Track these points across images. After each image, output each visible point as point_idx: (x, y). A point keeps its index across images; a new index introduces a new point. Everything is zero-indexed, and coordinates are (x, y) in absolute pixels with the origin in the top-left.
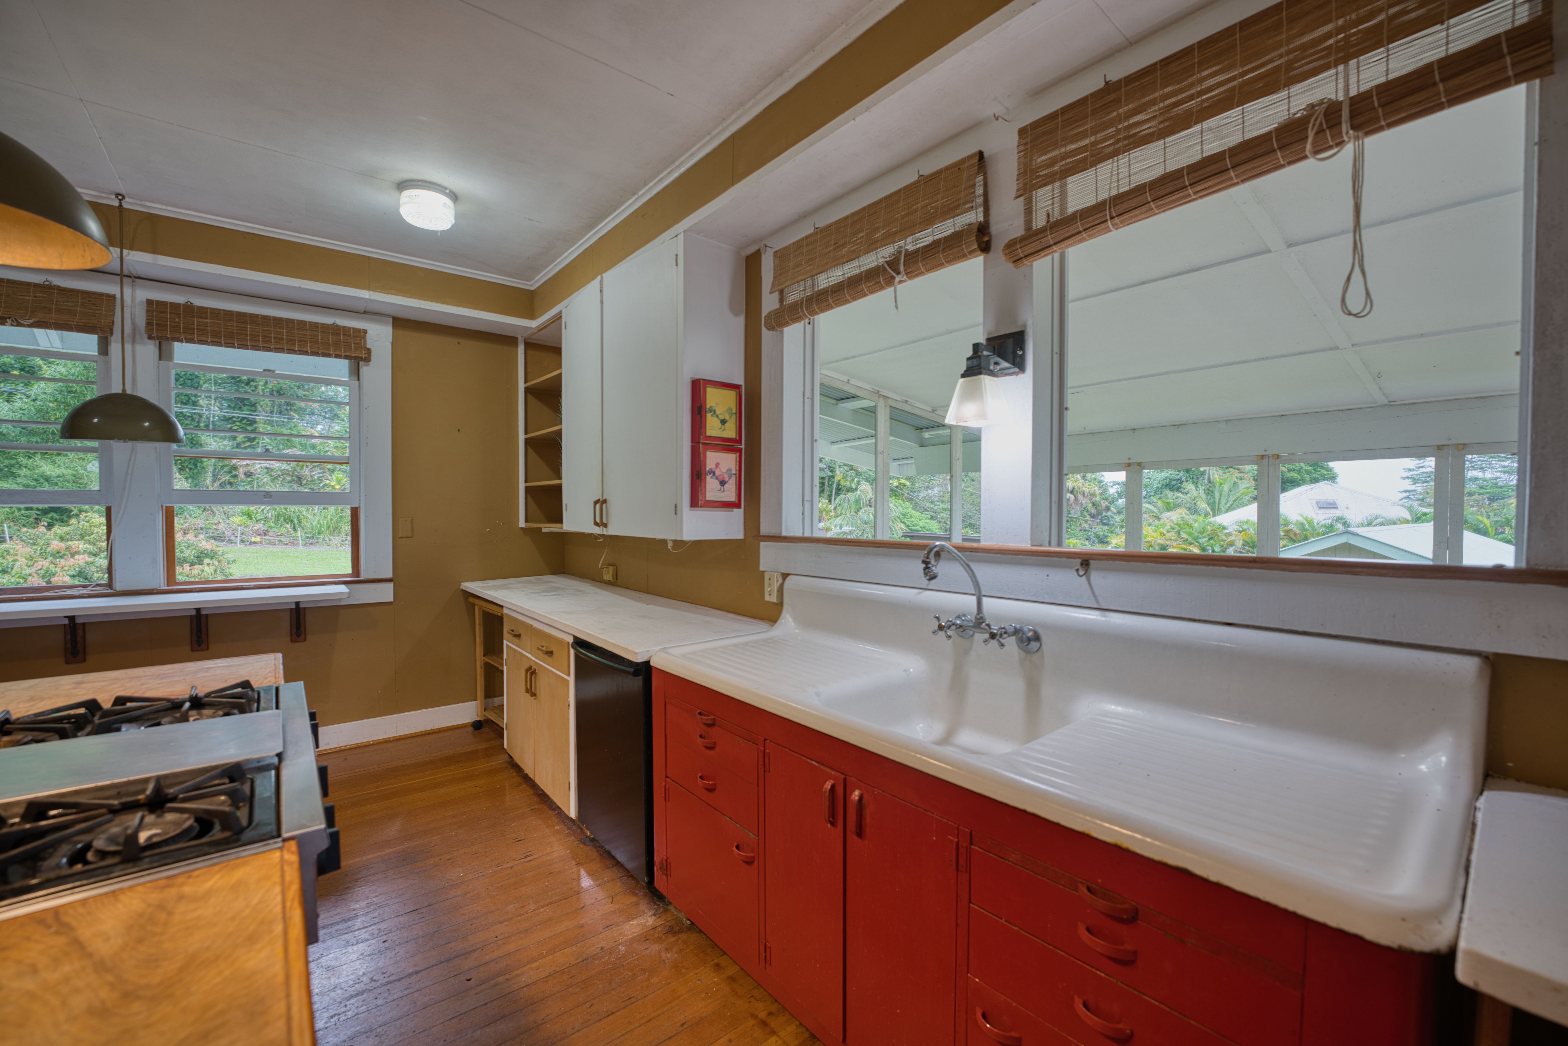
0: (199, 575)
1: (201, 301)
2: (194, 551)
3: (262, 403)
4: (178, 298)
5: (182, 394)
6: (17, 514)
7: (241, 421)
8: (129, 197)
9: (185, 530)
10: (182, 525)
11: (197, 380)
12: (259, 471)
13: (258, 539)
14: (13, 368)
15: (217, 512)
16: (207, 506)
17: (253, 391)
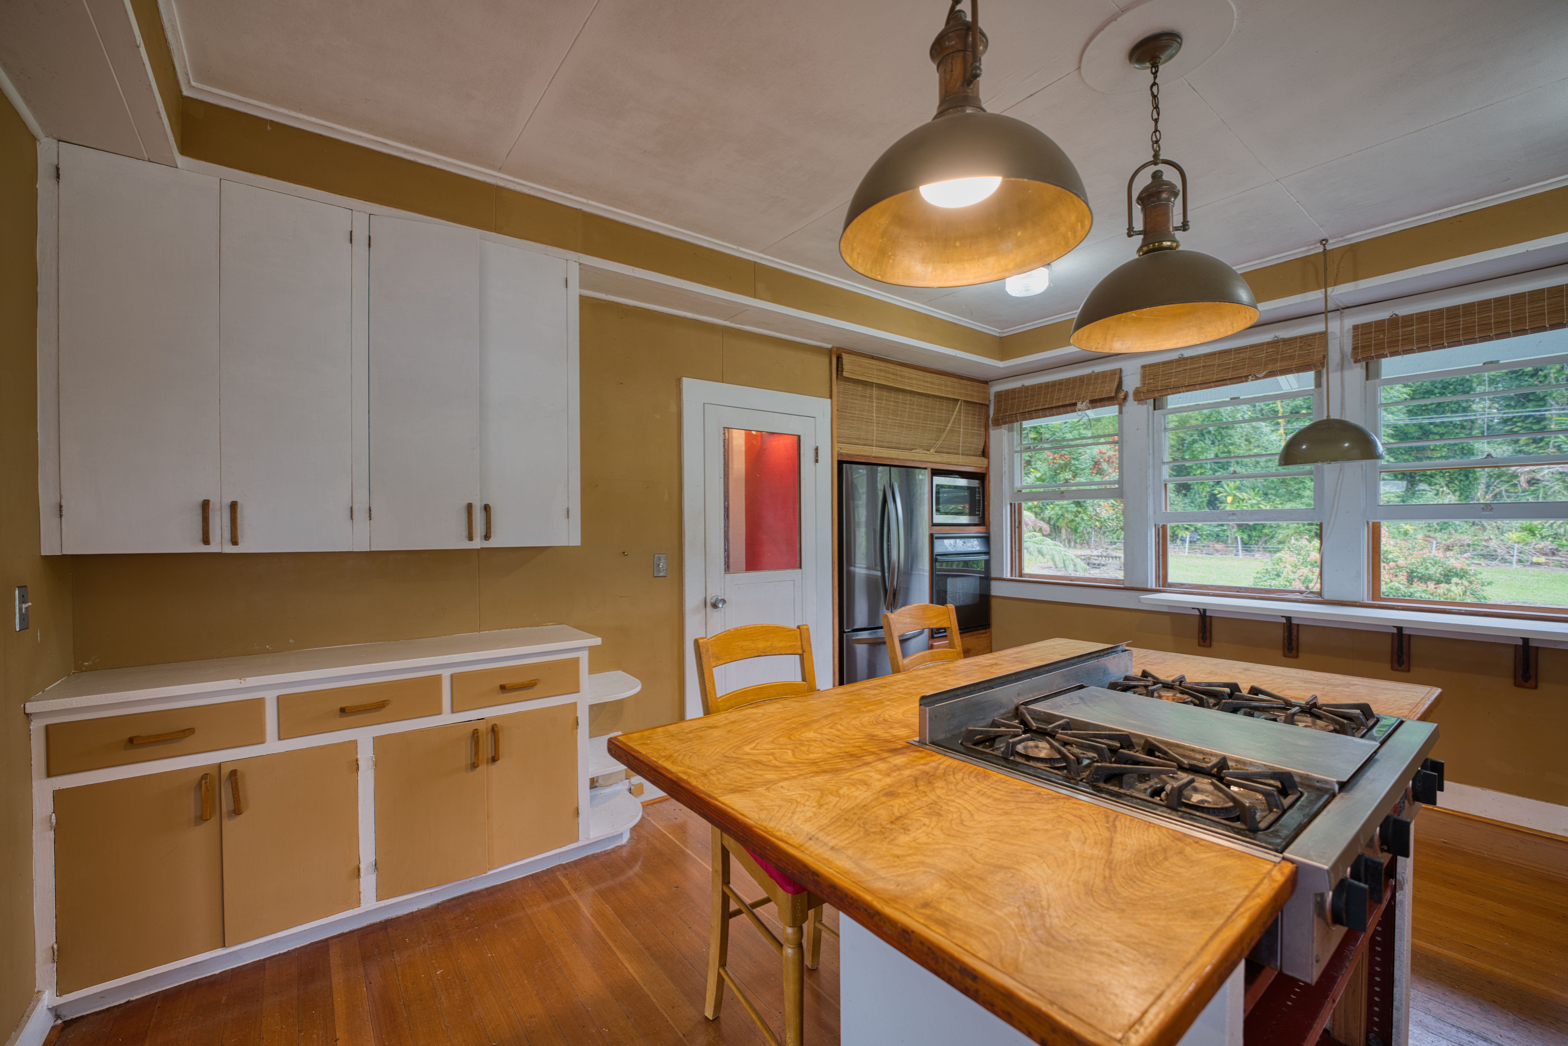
0: (1445, 595)
1: (1404, 310)
2: (1440, 569)
3: (1554, 395)
4: (1382, 314)
5: (1451, 402)
6: (1302, 528)
7: (1523, 421)
8: (1332, 239)
9: (1449, 546)
10: (1446, 540)
11: (1469, 384)
12: (1547, 477)
13: (1542, 559)
14: (1302, 408)
15: (1489, 527)
16: (1477, 521)
17: (1540, 382)
